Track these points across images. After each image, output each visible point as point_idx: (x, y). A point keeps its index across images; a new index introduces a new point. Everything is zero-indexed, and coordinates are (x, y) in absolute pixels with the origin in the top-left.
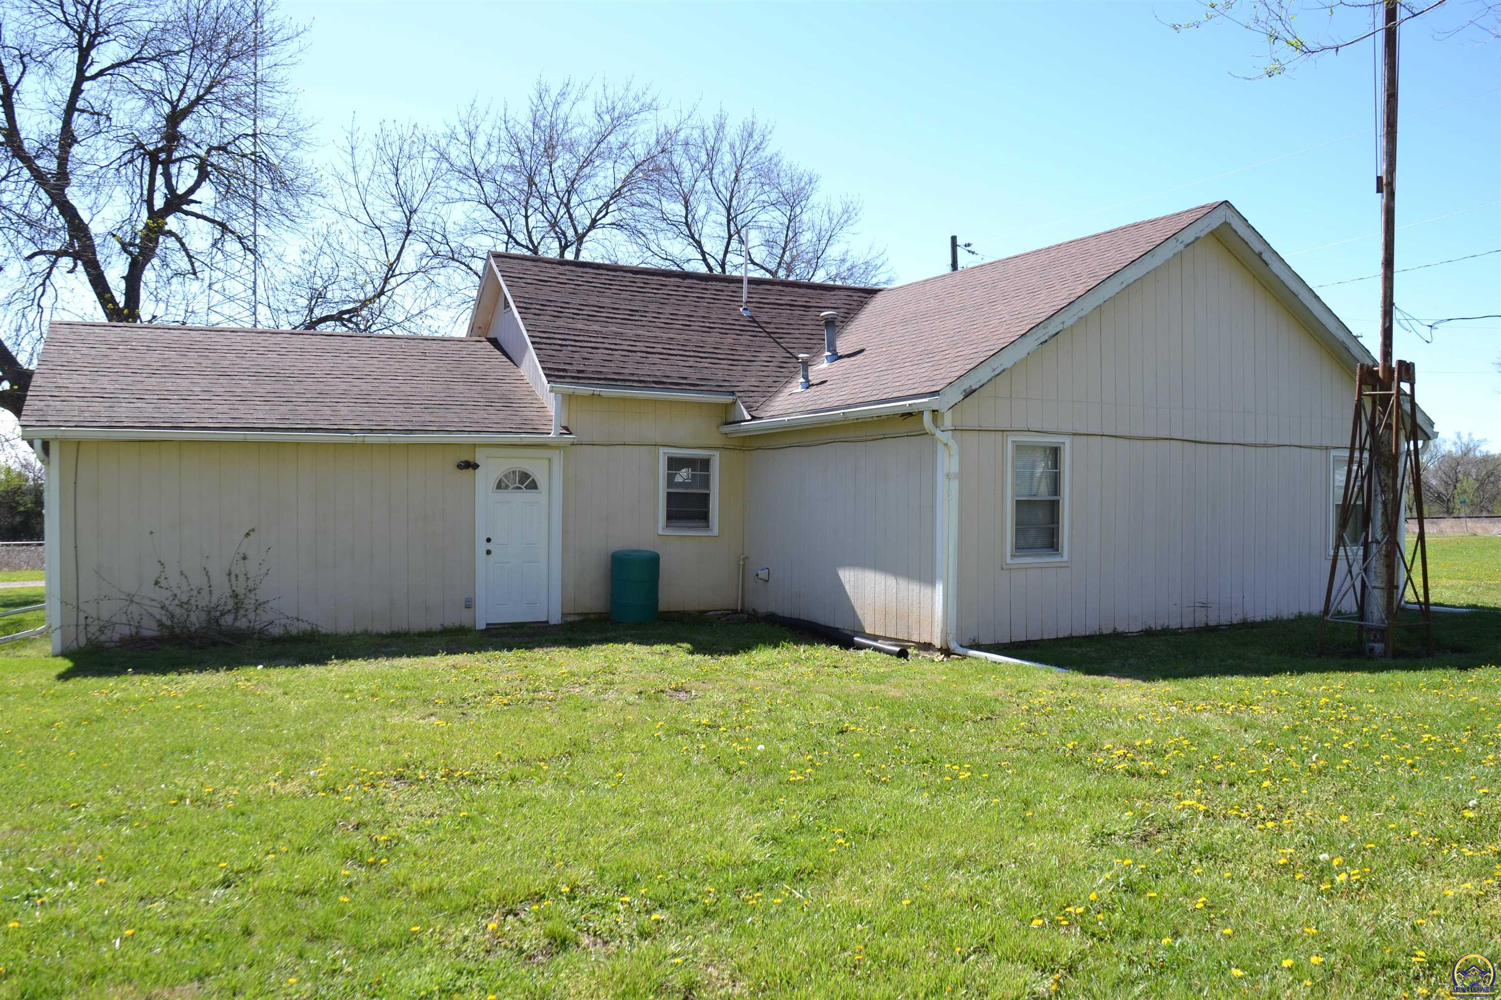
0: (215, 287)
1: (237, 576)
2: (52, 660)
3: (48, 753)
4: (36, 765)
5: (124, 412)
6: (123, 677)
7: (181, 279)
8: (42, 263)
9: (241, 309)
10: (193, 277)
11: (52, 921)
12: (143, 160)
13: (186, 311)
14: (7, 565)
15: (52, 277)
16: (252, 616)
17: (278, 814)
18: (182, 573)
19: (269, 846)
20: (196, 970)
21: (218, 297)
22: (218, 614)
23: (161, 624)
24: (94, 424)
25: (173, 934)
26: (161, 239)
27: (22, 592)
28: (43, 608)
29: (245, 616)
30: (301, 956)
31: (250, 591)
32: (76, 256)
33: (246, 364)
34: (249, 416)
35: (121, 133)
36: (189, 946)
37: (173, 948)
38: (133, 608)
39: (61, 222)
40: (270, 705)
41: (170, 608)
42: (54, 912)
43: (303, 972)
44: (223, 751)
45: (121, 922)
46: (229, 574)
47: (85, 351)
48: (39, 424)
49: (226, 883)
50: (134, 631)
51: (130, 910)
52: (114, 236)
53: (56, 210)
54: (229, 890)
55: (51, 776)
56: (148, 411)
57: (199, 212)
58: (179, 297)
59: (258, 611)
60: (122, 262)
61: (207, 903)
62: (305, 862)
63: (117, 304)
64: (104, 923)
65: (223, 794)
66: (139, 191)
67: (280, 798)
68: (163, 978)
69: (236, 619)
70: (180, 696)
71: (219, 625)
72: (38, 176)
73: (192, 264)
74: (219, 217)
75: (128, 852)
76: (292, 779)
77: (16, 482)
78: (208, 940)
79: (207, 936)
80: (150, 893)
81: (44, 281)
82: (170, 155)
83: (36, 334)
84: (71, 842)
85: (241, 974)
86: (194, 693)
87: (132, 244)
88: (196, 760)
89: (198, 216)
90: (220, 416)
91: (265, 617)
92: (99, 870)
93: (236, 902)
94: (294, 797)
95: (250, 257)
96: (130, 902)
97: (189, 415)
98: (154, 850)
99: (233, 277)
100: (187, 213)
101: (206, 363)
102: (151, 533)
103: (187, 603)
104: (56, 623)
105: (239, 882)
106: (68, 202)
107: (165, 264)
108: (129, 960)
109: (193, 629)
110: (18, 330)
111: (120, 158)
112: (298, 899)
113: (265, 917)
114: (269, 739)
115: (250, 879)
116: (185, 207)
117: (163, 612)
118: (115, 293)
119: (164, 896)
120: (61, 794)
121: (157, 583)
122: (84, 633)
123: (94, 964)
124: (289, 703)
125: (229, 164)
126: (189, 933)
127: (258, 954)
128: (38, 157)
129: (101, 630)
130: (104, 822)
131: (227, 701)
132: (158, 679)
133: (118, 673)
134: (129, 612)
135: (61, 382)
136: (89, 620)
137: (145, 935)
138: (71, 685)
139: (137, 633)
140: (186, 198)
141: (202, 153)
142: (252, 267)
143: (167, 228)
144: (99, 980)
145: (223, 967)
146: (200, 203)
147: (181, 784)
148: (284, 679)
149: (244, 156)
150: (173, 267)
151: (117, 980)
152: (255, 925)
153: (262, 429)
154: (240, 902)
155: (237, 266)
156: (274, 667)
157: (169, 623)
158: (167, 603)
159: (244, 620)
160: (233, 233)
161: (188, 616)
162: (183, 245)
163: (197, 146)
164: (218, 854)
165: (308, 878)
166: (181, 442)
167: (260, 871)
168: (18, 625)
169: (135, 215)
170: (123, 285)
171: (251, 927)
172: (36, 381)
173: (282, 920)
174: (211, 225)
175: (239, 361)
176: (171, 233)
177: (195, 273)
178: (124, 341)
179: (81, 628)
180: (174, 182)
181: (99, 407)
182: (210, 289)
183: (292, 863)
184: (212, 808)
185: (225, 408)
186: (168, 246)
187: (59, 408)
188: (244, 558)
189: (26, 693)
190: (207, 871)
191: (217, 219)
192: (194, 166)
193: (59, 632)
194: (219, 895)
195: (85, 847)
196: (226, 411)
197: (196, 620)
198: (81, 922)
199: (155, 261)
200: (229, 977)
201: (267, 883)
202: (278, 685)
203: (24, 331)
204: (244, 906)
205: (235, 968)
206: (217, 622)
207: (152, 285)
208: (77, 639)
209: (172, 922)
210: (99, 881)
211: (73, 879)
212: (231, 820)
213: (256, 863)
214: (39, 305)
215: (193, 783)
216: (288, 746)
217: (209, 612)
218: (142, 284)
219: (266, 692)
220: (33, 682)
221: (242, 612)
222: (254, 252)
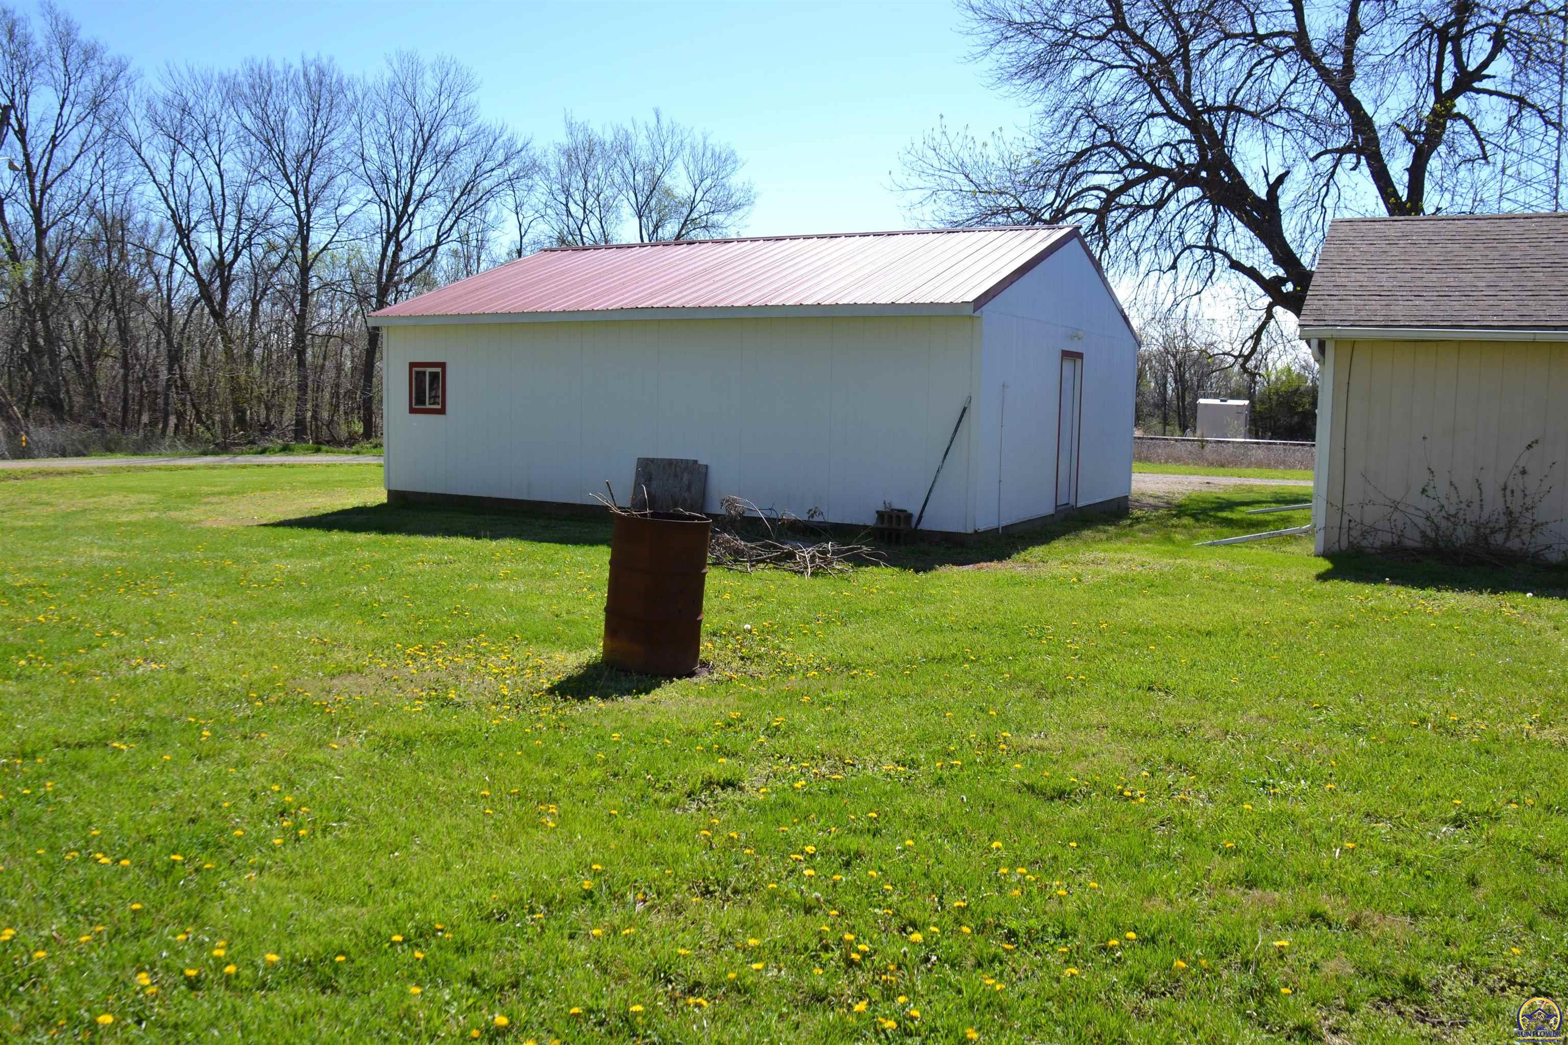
0: (1508, 172)
1: (1512, 492)
2: (1314, 559)
3: (1299, 650)
4: (1287, 659)
5: (1400, 311)
6: (1379, 586)
7: (1469, 165)
8: (1326, 161)
9: (1540, 194)
10: (1483, 161)
11: (1282, 813)
12: (1431, 40)
13: (1474, 201)
14: (1283, 463)
15: (1336, 176)
16: (1526, 537)
17: (1529, 762)
18: (1451, 484)
19: (1512, 794)
20: (1411, 905)
21: (1512, 182)
22: (1488, 531)
23: (1423, 534)
24: (1370, 323)
25: (1393, 860)
26: (1448, 124)
27: (1295, 490)
28: (1309, 508)
29: (1518, 536)
30: (1530, 926)
31: (1527, 509)
32: (1359, 152)
33: (1540, 254)
34: (1541, 313)
35: (1408, 14)
36: (1407, 878)
37: (1391, 875)
38: (1396, 515)
39: (1345, 118)
40: (1537, 638)
41: (1436, 520)
42: (1286, 805)
43: (1530, 946)
44: (1476, 680)
45: (1344, 833)
46: (1505, 489)
47: (1365, 248)
48: (1316, 323)
49: (1458, 822)
50: (1396, 539)
51: (1355, 823)
52: (1398, 126)
53: (1340, 106)
54: (1459, 831)
55: (1299, 672)
56: (1425, 308)
57: (1493, 88)
58: (1467, 185)
59: (1534, 533)
60: (1406, 153)
61: (1434, 838)
62: (1554, 822)
63: (1400, 198)
64: (1328, 829)
65: (1468, 725)
66: (1426, 75)
67: (1534, 744)
68: (1376, 901)
69: (1507, 539)
70: (1437, 613)
71: (1487, 543)
72: (1325, 74)
73: (1483, 148)
74: (1517, 90)
75: (1361, 765)
76: (1551, 725)
77: (1296, 384)
78: (1428, 877)
79: (1428, 873)
80: (1376, 811)
81: (1328, 181)
82: (1461, 29)
83: (1319, 235)
84: (1308, 741)
85: (1459, 925)
86: (1451, 613)
87: (1417, 132)
88: (1445, 684)
89: (1491, 93)
90: (1506, 313)
91: (1542, 540)
92: (1331, 775)
93: (1465, 845)
94: (1551, 747)
95: (1553, 133)
96: (1356, 815)
97: (1471, 313)
98: (1387, 768)
99: (1531, 157)
100: (1478, 91)
101: (1495, 254)
102: (1424, 438)
103: (1455, 516)
104: (1321, 523)
105: (1472, 825)
106: (1352, 96)
107: (1452, 150)
108: (1346, 873)
109: (1458, 545)
110: (1302, 232)
111: (1406, 43)
112: (1537, 862)
113: (1496, 871)
114: (1530, 676)
115: (1485, 826)
116: (1476, 85)
117: (1428, 523)
118: (1397, 187)
119: (1390, 818)
120: (1306, 692)
121: (1424, 491)
122: (1346, 536)
123: (1312, 866)
124: (1560, 640)
125: (1531, 27)
126: (1409, 864)
127: (1480, 910)
128: (1324, 54)
129: (1364, 535)
130: (1342, 729)
131: (1487, 626)
132: (1415, 592)
133: (1376, 581)
134: (1393, 518)
135: (1340, 281)
136: (1352, 524)
137: (1364, 853)
138: (1328, 587)
139: (1399, 542)
140: (1478, 75)
141: (1497, 19)
142: (1555, 144)
143: (1455, 110)
144: (1314, 884)
145: (1439, 910)
146: (1494, 77)
147: (1425, 706)
148: (1556, 611)
149: (1550, 13)
150: (1461, 153)
151: (1332, 890)
152: (1482, 876)
153: (1556, 328)
154: (1470, 846)
155: (1537, 144)
156: (1546, 597)
157: (1433, 535)
158: (1433, 514)
159: (1517, 540)
160: (1532, 106)
161: (1455, 529)
162: (1472, 127)
163: (1493, 12)
164: (1453, 789)
165: (1553, 842)
166: (1460, 342)
167: (1497, 819)
168: (1286, 521)
169: (1421, 101)
170: (1406, 177)
171: (1477, 877)
172: (1316, 280)
173: (1515, 880)
174: (1508, 102)
175: (1532, 251)
176: (1459, 116)
177: (1485, 157)
178: (1405, 236)
179: (1344, 531)
180: (1465, 59)
181: (1376, 305)
182: (1504, 174)
183: (1537, 820)
184: (1455, 739)
185: (1513, 304)
186: (1456, 130)
187: (1336, 307)
188: (1524, 472)
189: (1286, 589)
190: (1439, 804)
191: (1514, 93)
192: (1488, 37)
193: (1322, 533)
194: (1448, 833)
195: (1321, 749)
196: (1513, 307)
197: (1463, 535)
198: (1307, 822)
199: (1442, 148)
200: (1445, 923)
201: (1504, 834)
202: (1549, 617)
203: (1308, 232)
204: (1474, 851)
205: (1452, 916)
206: (1486, 539)
207: (1438, 174)
208: (1339, 541)
209: (1394, 848)
210: (1329, 786)
211: (1306, 778)
212: (1473, 756)
213: (1495, 809)
214: (1322, 206)
215: (1437, 707)
216: (1551, 688)
217: (1478, 528)
218: (1427, 175)
219: (1534, 623)
220: (1294, 578)
221: (1515, 532)
222: (1558, 126)
